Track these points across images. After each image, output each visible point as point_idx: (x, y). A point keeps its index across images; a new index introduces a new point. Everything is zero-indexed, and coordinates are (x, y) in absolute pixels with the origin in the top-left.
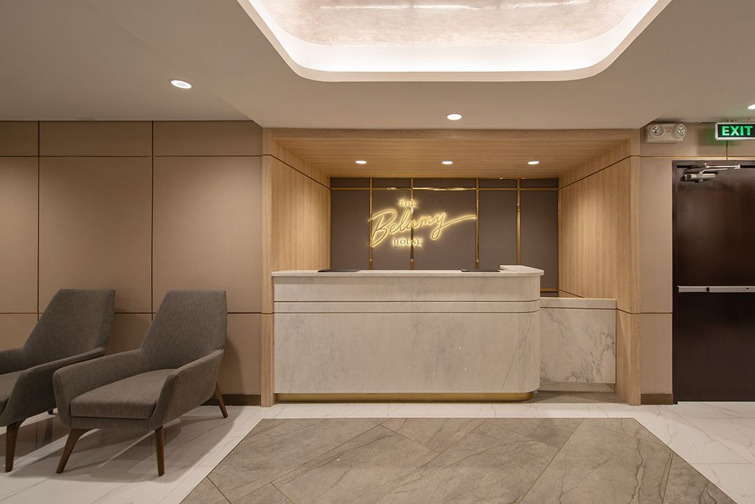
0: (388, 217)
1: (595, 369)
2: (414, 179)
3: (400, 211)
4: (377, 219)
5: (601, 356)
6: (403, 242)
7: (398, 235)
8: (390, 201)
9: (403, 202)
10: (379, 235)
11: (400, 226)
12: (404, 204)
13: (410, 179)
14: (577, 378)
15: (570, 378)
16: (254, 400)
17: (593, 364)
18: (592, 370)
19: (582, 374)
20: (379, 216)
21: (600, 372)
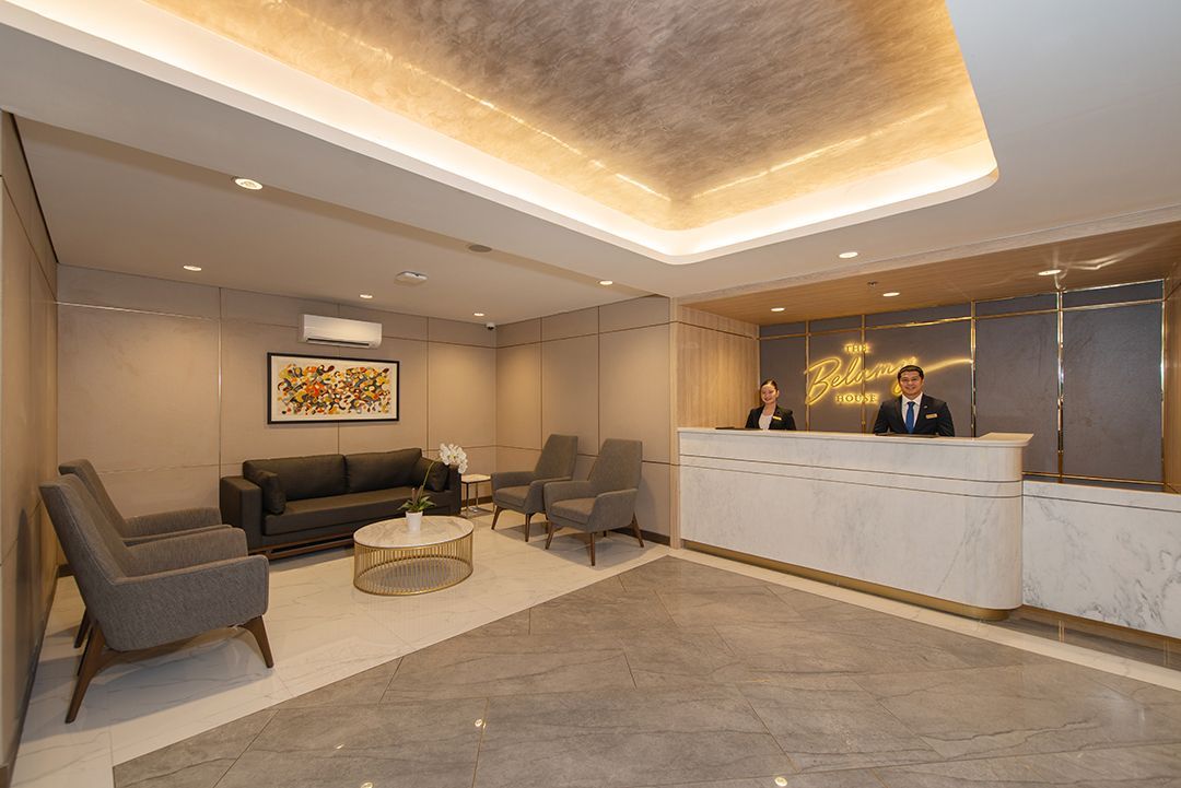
0: (830, 367)
1: (1146, 608)
2: (866, 315)
3: (847, 359)
4: (814, 371)
5: (1164, 590)
6: (849, 398)
7: (845, 390)
8: (834, 348)
9: (851, 348)
10: (817, 390)
11: (846, 378)
12: (850, 349)
13: (860, 316)
14: (1105, 615)
15: (1088, 612)
16: (665, 541)
17: (1142, 600)
18: (1140, 609)
19: (1115, 611)
20: (818, 368)
21: (1159, 614)
